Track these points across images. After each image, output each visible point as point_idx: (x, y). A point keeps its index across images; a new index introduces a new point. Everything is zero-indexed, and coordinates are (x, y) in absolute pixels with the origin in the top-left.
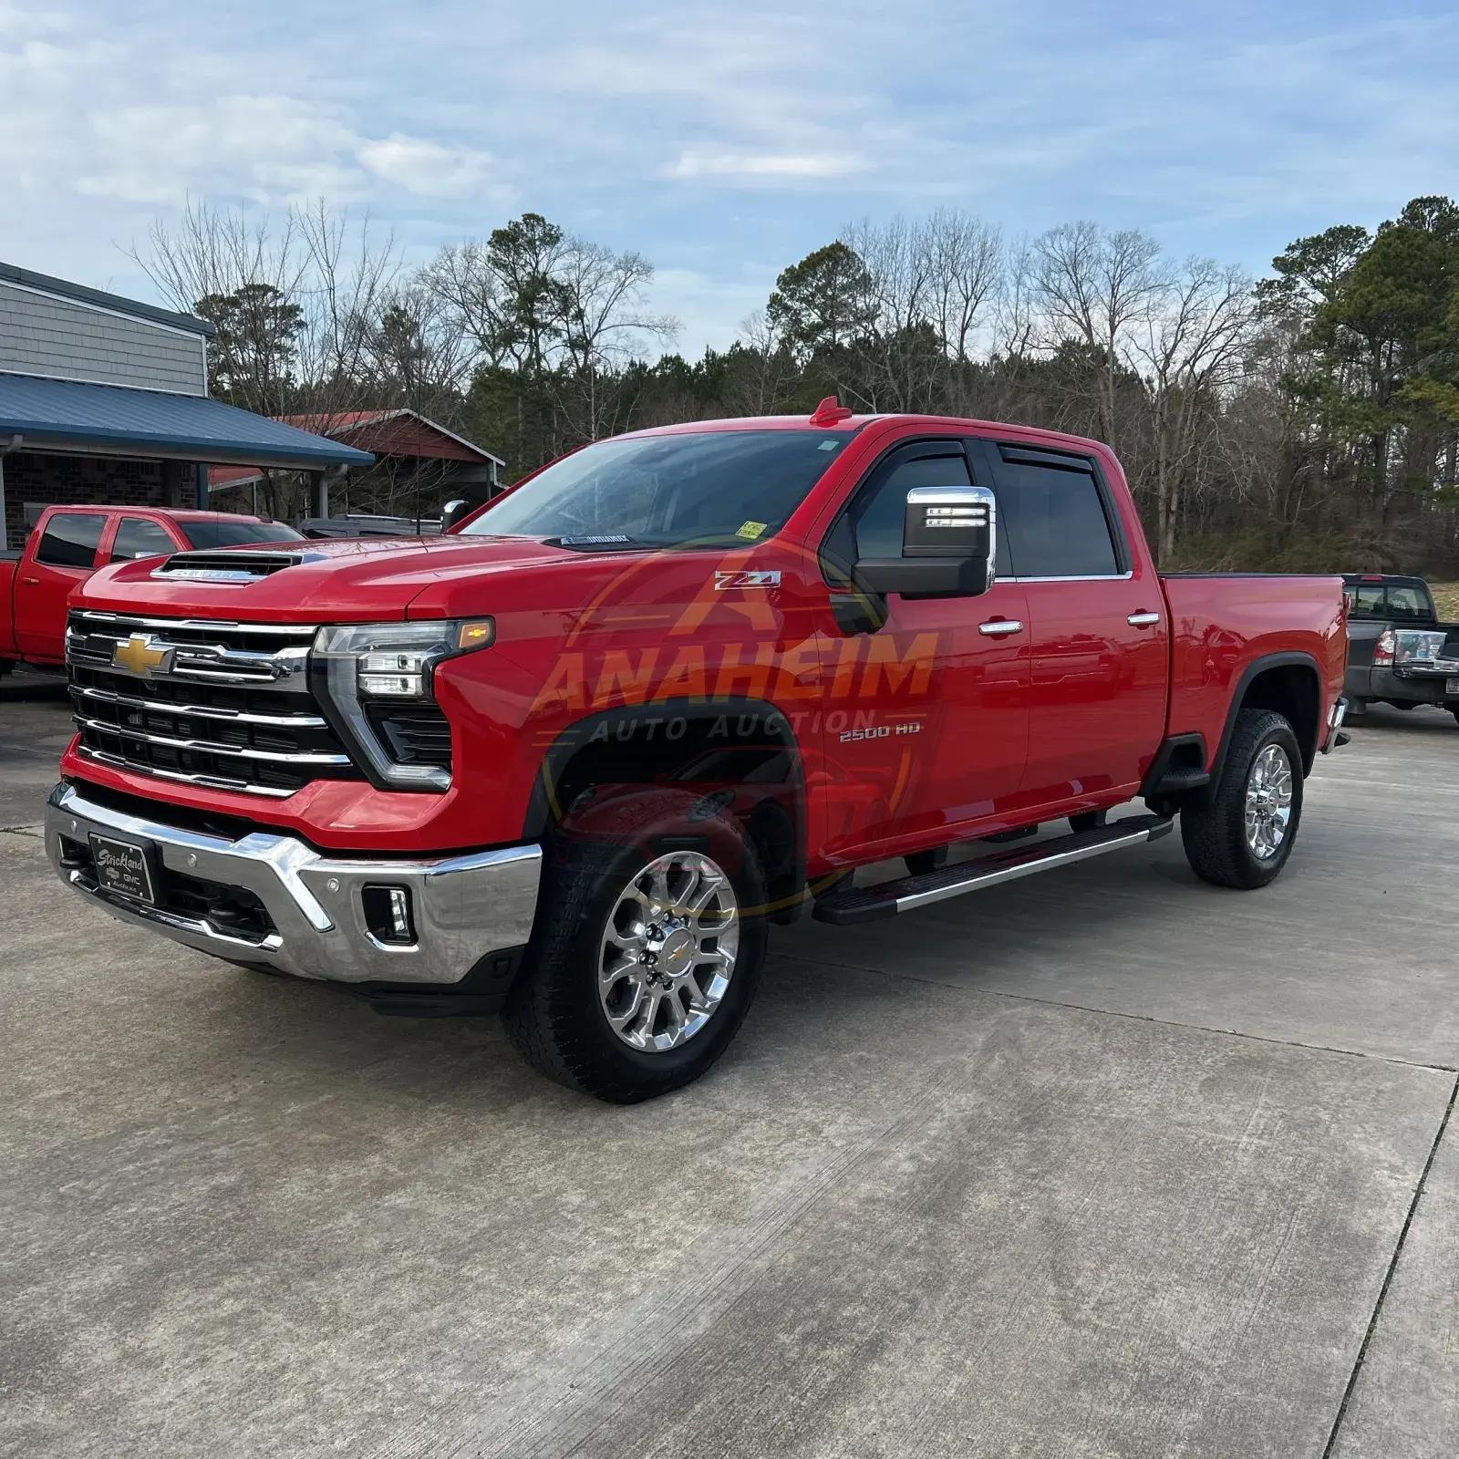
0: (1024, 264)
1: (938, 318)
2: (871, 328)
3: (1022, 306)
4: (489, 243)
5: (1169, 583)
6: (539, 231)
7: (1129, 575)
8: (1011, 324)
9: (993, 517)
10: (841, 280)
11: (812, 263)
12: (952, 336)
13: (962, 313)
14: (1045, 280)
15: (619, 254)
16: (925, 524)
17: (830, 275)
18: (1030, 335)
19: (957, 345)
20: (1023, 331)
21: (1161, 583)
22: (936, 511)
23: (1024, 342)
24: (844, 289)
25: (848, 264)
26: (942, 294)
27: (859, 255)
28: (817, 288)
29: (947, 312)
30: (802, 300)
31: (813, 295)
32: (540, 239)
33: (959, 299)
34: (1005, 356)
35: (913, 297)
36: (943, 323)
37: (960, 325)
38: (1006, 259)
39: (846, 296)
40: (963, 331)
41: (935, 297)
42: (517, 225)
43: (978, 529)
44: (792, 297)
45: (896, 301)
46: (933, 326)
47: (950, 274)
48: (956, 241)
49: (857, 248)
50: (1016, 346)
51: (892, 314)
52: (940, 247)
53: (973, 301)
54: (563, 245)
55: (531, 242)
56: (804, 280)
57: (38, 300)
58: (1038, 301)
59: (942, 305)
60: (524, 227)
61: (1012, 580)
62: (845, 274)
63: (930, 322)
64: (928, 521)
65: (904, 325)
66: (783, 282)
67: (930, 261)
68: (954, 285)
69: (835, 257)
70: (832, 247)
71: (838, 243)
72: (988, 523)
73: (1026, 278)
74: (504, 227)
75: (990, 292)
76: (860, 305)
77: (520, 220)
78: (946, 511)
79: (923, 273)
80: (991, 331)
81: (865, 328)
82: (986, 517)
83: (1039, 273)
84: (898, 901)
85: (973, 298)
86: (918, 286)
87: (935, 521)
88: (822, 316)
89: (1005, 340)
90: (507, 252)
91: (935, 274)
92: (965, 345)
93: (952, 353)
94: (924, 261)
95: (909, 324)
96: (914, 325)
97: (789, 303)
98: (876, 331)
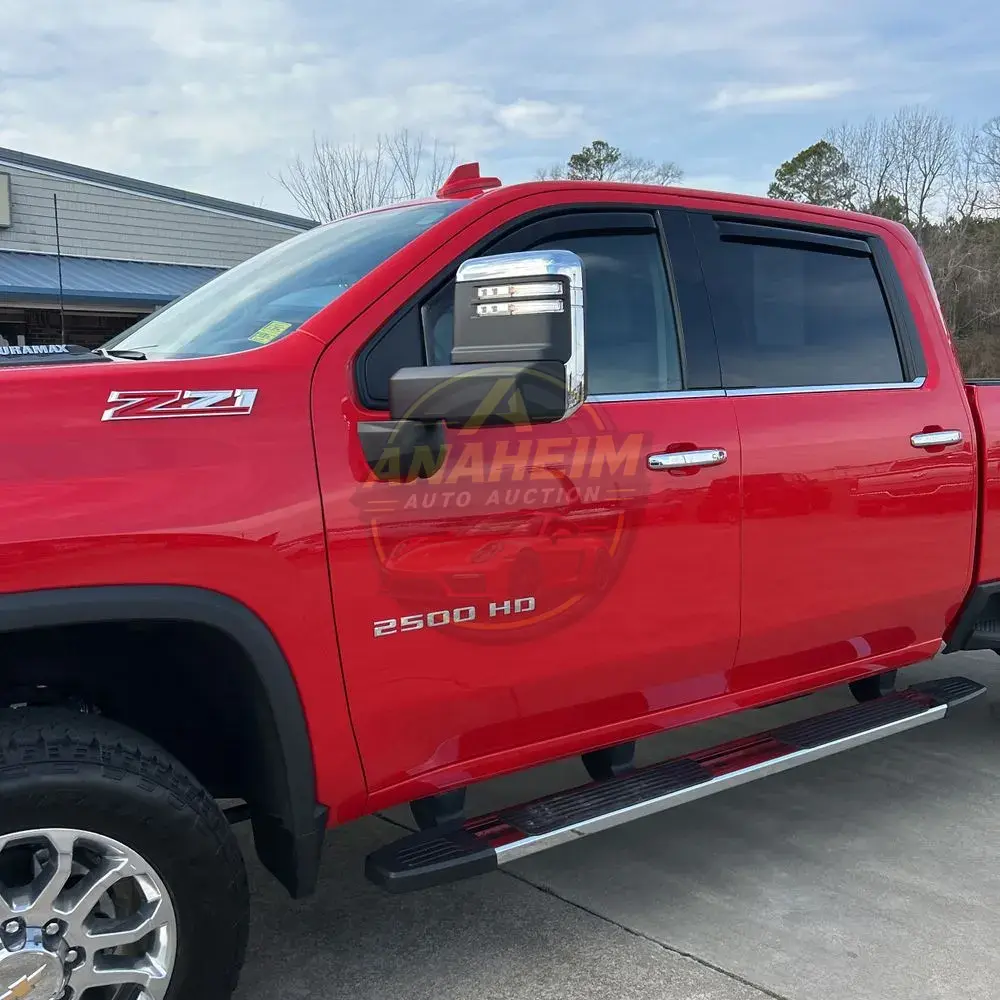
0: (973, 145)
1: (901, 191)
2: (847, 203)
3: (972, 177)
4: (569, 164)
5: (981, 392)
6: (603, 154)
7: (919, 382)
8: (962, 192)
9: (577, 298)
10: (825, 169)
11: (802, 159)
12: (913, 203)
13: (921, 186)
14: (991, 156)
15: (659, 163)
16: (475, 312)
17: (817, 165)
18: (978, 199)
19: (917, 211)
20: (972, 196)
21: (970, 392)
22: (489, 292)
23: (973, 204)
24: (827, 175)
25: (830, 157)
26: (905, 173)
27: (839, 149)
28: (807, 177)
29: (909, 186)
30: (794, 186)
31: (803, 182)
32: (605, 160)
33: (919, 175)
34: (959, 218)
35: (882, 177)
36: (905, 195)
37: (919, 196)
38: (959, 141)
39: (829, 180)
40: (922, 200)
41: (899, 175)
42: (588, 150)
43: (553, 316)
44: (786, 184)
45: (868, 181)
46: (898, 199)
47: (912, 157)
48: (916, 132)
49: (837, 144)
50: (967, 209)
51: (865, 191)
52: (904, 138)
53: (930, 176)
54: (620, 162)
55: (598, 162)
56: (796, 171)
57: (201, 213)
58: (985, 173)
59: (904, 182)
60: (593, 151)
61: (721, 393)
62: (828, 164)
63: (896, 195)
64: (480, 309)
65: (874, 199)
66: (780, 174)
67: (896, 149)
68: (915, 165)
69: (819, 151)
70: (818, 145)
71: (823, 142)
72: (567, 306)
73: (975, 156)
74: (579, 152)
75: (945, 169)
76: (839, 186)
77: (591, 146)
78: (503, 291)
79: (890, 160)
80: (945, 199)
81: (844, 203)
82: (565, 298)
83: (986, 151)
84: (498, 850)
85: (929, 174)
86: (887, 167)
87: (489, 308)
88: (810, 197)
89: (957, 205)
90: (581, 170)
91: (899, 158)
92: (924, 210)
93: (913, 217)
94: (891, 149)
95: (879, 198)
96: (883, 198)
97: (785, 189)
98: (852, 205)
